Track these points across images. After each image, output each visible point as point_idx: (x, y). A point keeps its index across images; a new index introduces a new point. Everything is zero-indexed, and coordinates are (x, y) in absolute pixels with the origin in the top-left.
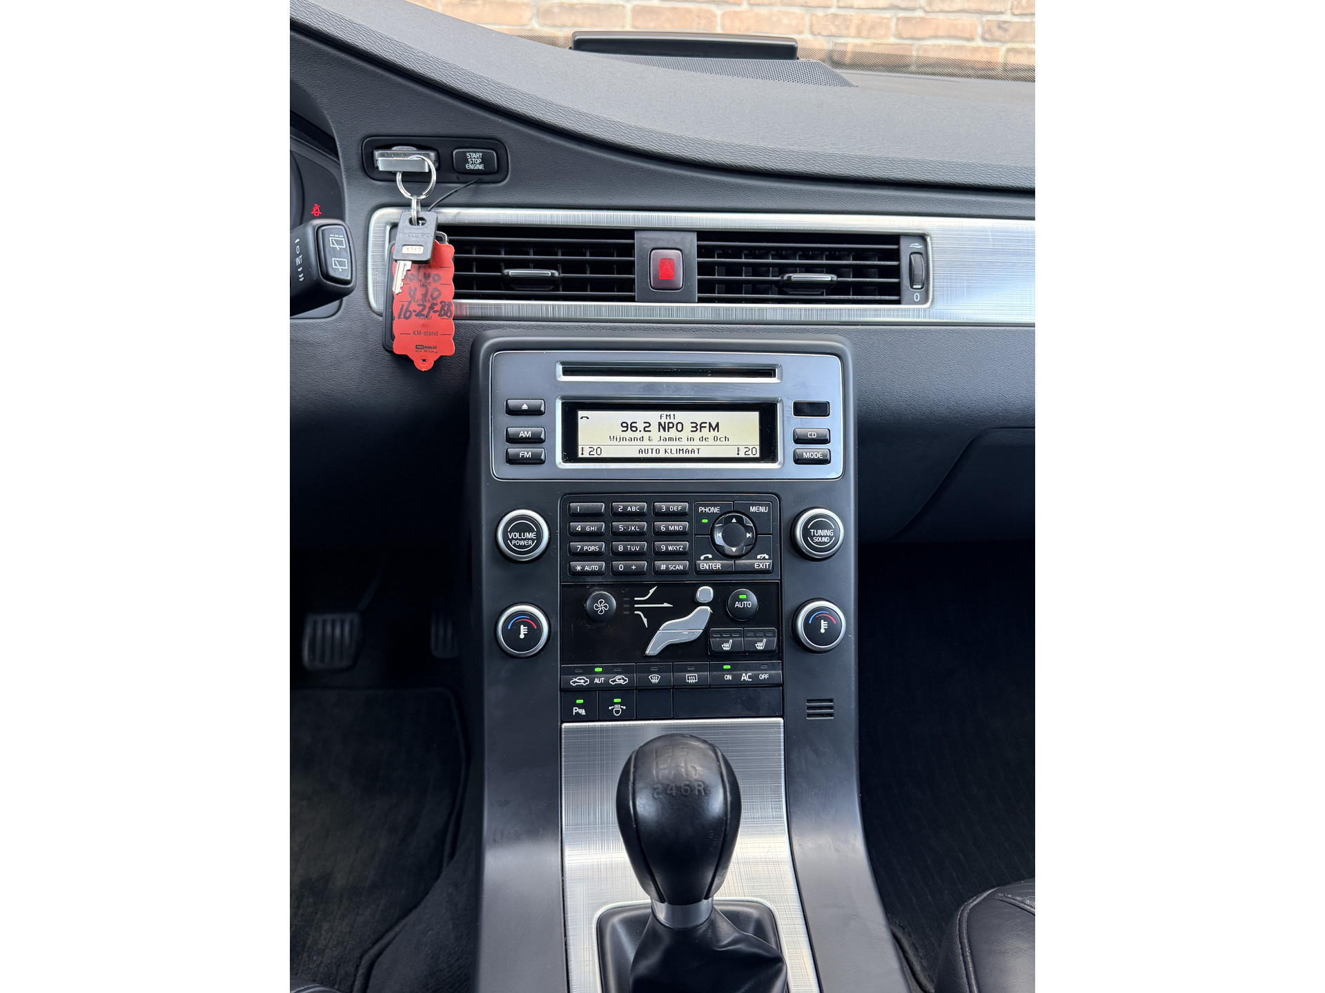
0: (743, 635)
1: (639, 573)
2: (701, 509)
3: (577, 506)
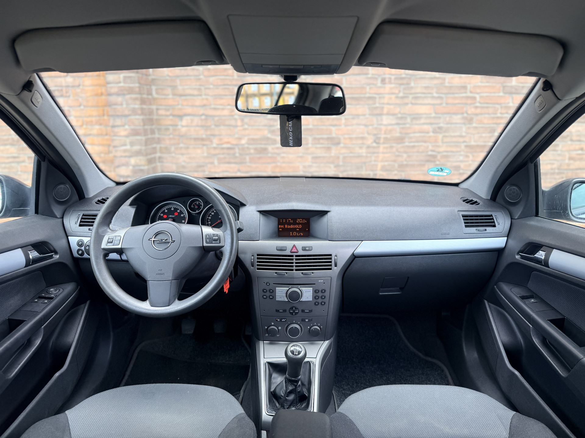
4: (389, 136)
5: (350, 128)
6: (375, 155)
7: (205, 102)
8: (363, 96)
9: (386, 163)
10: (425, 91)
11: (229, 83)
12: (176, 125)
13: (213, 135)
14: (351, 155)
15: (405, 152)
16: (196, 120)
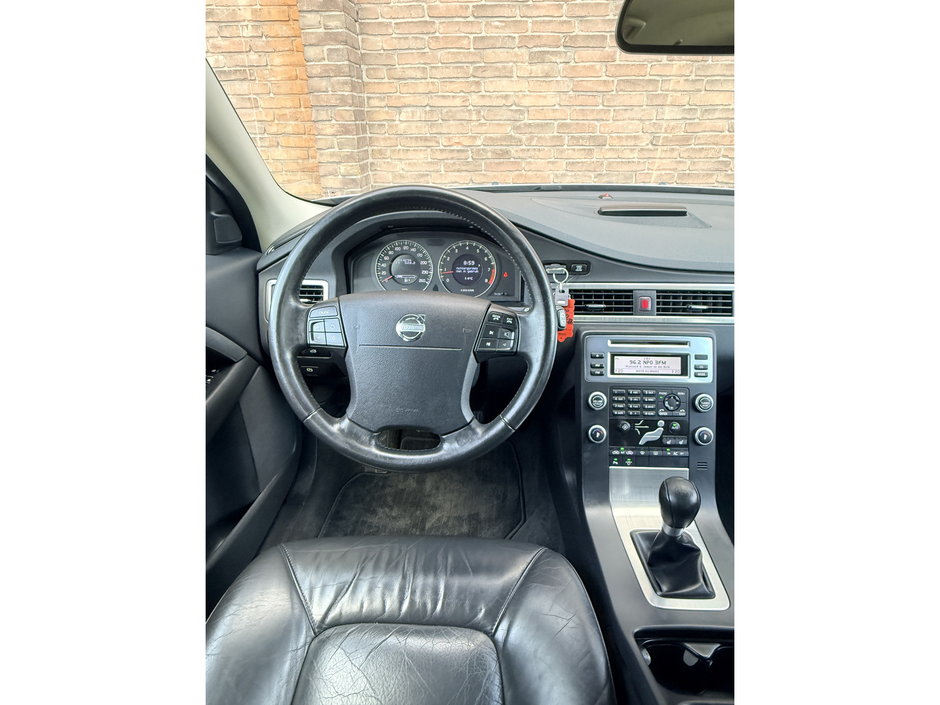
0: (675, 438)
1: (637, 416)
2: (660, 393)
3: (616, 391)
4: (670, 136)
5: (620, 123)
6: (650, 161)
7: (431, 88)
8: (641, 78)
9: (663, 172)
10: (725, 72)
11: (464, 60)
12: (394, 120)
13: (441, 134)
14: (620, 160)
15: (689, 158)
16: (419, 114)
